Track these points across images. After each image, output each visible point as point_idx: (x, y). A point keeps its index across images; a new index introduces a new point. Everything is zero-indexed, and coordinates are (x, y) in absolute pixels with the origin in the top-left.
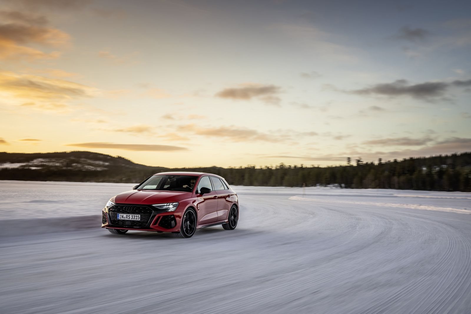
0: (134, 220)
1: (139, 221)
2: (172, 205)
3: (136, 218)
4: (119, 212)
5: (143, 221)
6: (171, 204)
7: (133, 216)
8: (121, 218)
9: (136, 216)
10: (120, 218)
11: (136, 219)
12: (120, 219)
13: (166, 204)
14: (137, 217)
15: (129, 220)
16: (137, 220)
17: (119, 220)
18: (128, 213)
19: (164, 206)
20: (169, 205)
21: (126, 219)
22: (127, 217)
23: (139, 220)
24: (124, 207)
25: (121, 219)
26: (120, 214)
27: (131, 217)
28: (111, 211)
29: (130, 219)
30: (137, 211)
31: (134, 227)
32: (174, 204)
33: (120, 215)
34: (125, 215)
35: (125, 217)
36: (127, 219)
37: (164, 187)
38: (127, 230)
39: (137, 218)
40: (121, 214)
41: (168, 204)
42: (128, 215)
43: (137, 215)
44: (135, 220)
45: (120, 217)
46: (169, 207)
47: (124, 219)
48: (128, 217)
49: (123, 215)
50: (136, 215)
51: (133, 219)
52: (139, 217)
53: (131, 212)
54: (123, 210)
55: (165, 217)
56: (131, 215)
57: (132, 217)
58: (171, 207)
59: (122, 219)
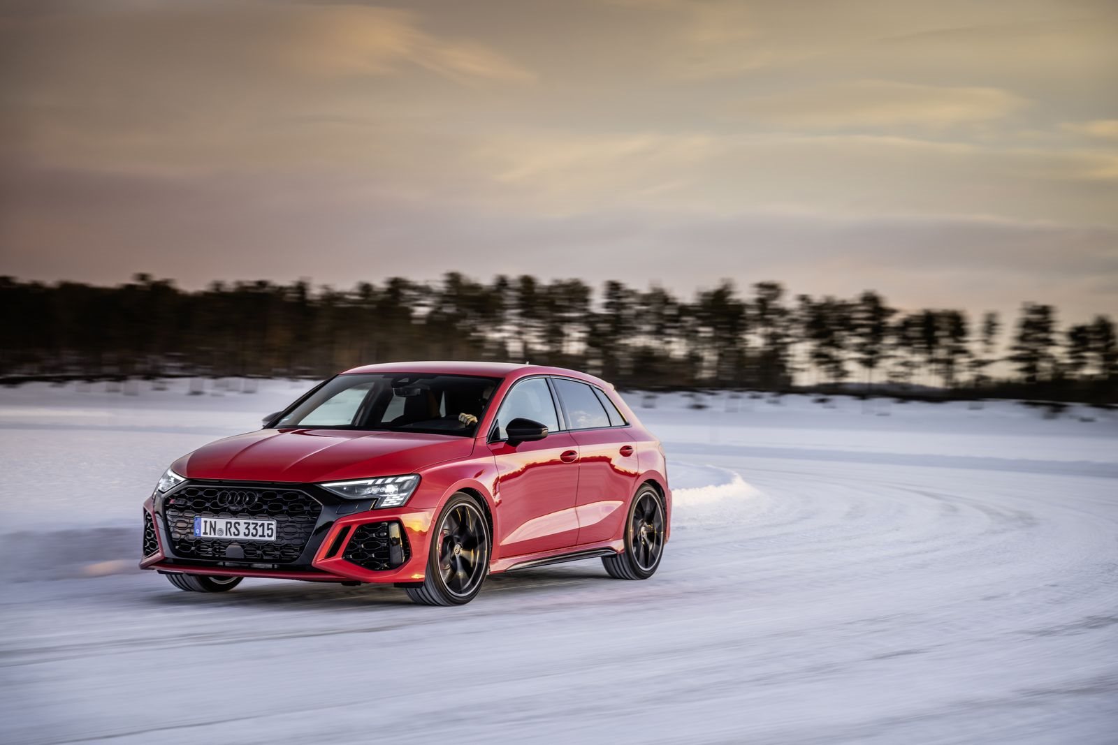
0: (254, 541)
1: (272, 542)
2: (393, 483)
3: (260, 532)
4: (199, 512)
5: (285, 542)
6: (389, 480)
7: (251, 527)
8: (208, 531)
9: (262, 525)
10: (205, 533)
11: (263, 536)
12: (202, 535)
13: (370, 482)
14: (264, 530)
15: (236, 541)
16: (267, 538)
17: (199, 542)
18: (234, 514)
19: (365, 486)
20: (383, 485)
21: (224, 536)
22: (228, 530)
23: (273, 538)
24: (218, 494)
25: (208, 536)
26: (203, 520)
27: (242, 528)
28: (172, 506)
29: (241, 537)
30: (265, 507)
31: (256, 565)
32: (401, 479)
33: (206, 522)
34: (221, 523)
35: (221, 530)
36: (229, 536)
37: (383, 421)
38: (239, 579)
39: (266, 532)
40: (208, 520)
41: (380, 481)
42: (233, 521)
43: (266, 523)
44: (257, 538)
45: (203, 531)
46: (384, 493)
47: (217, 536)
48: (233, 530)
49: (213, 520)
50: (260, 522)
51: (250, 537)
52: (274, 527)
53: (243, 511)
54: (215, 505)
55: (366, 528)
56: (242, 522)
57: (247, 528)
58: (391, 493)
59: (212, 535)
